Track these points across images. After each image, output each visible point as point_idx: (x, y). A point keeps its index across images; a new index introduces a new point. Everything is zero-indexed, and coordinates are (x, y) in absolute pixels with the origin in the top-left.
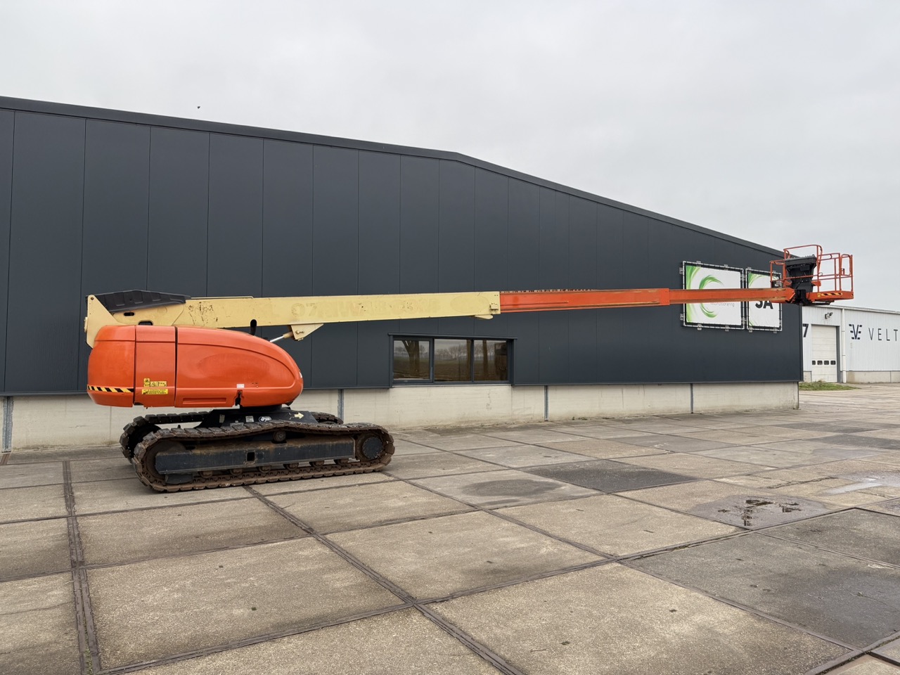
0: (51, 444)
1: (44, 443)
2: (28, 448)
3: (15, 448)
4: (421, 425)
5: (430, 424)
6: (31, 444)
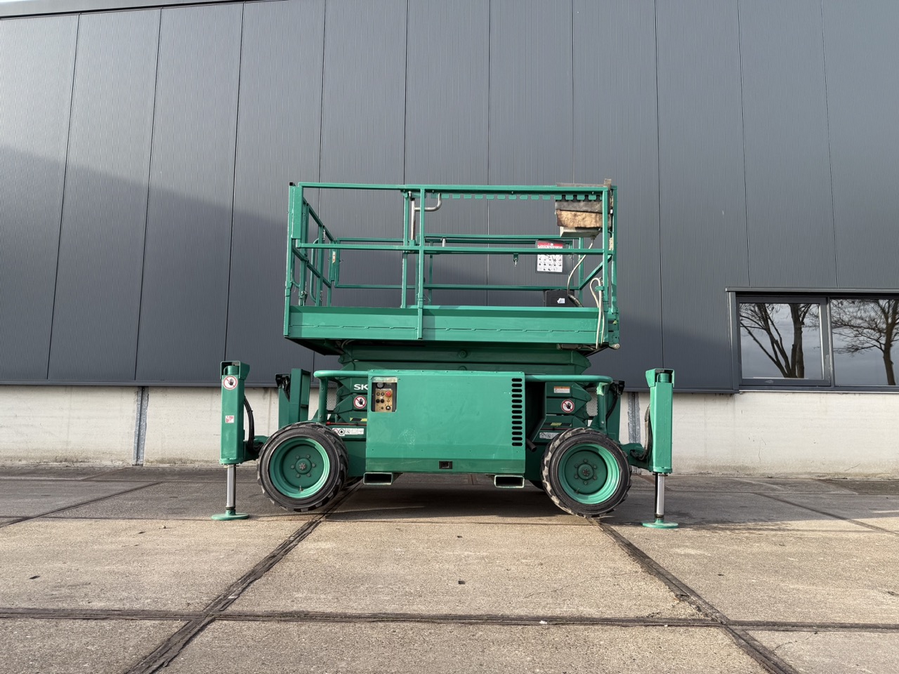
0: (192, 457)
1: (182, 456)
2: (162, 461)
3: (148, 461)
4: (809, 470)
5: (832, 471)
6: (168, 456)
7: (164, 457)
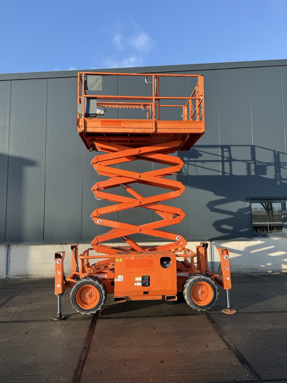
2: (18, 276)
3: (11, 276)
6: (20, 273)
7: (19, 274)
